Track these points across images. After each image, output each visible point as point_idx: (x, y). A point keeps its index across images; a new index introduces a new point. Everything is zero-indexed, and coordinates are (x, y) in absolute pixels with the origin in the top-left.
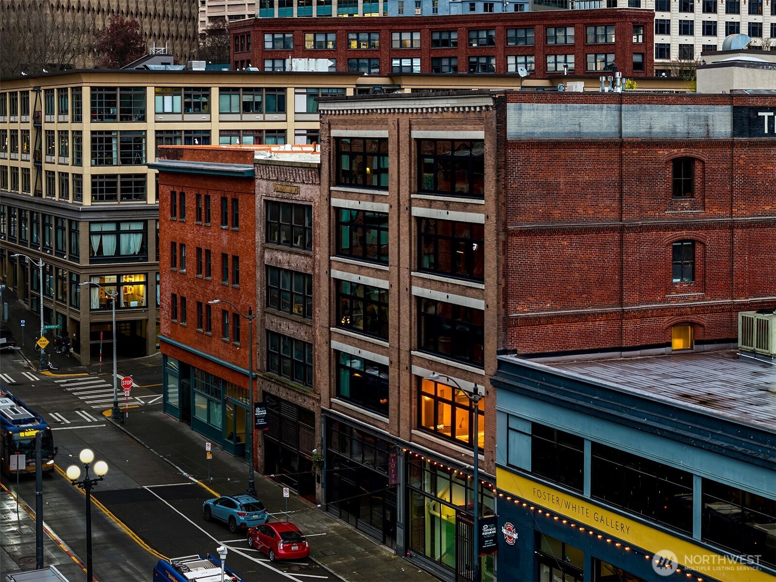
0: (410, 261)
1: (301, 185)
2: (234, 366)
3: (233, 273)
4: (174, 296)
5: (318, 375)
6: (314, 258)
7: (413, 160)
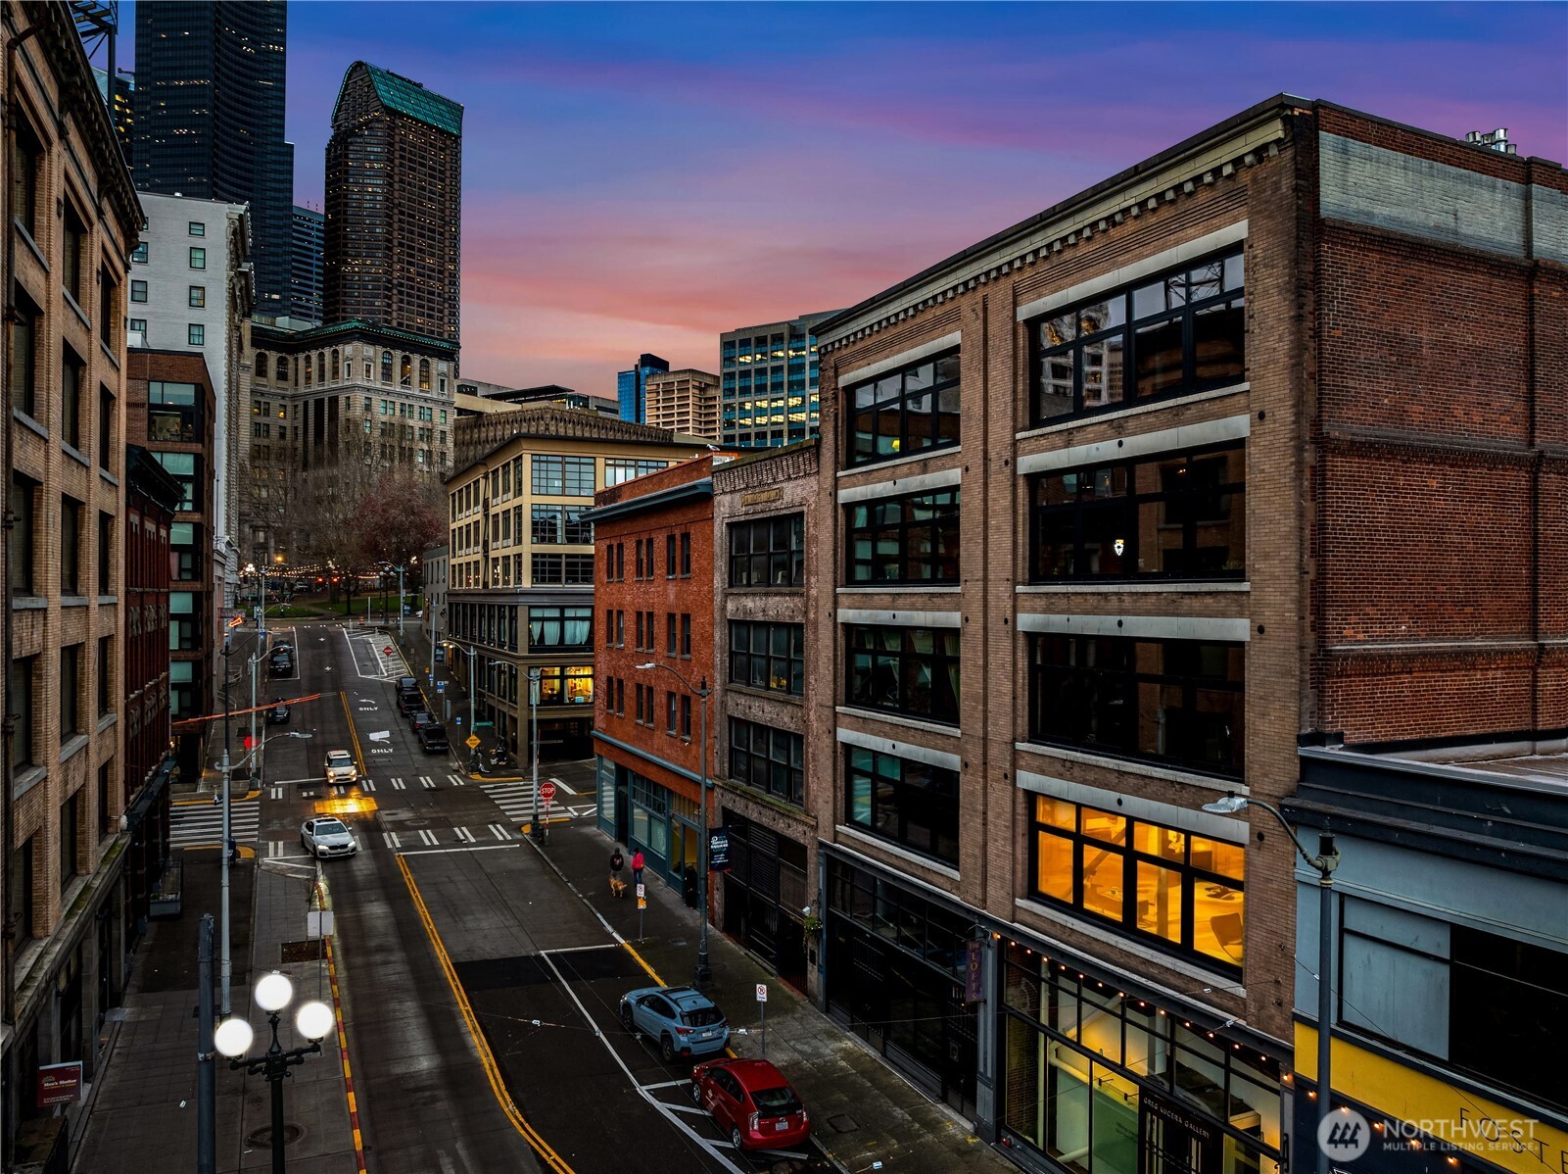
0: (1015, 565)
1: (784, 485)
2: (683, 770)
3: (682, 638)
4: (610, 680)
5: (813, 786)
6: (808, 596)
7: (1021, 365)
